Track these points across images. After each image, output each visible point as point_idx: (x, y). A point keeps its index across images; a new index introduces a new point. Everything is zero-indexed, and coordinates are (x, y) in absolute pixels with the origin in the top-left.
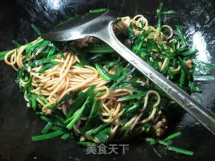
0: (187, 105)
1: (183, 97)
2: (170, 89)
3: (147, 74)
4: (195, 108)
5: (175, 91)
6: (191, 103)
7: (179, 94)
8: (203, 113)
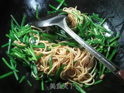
0: (101, 59)
1: (100, 56)
2: (94, 52)
4: (105, 61)
5: (96, 53)
7: (98, 55)
8: (109, 63)
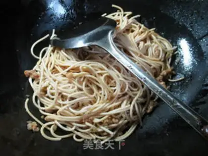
3: (142, 79)
4: (181, 108)
6: (178, 104)
7: (169, 96)
